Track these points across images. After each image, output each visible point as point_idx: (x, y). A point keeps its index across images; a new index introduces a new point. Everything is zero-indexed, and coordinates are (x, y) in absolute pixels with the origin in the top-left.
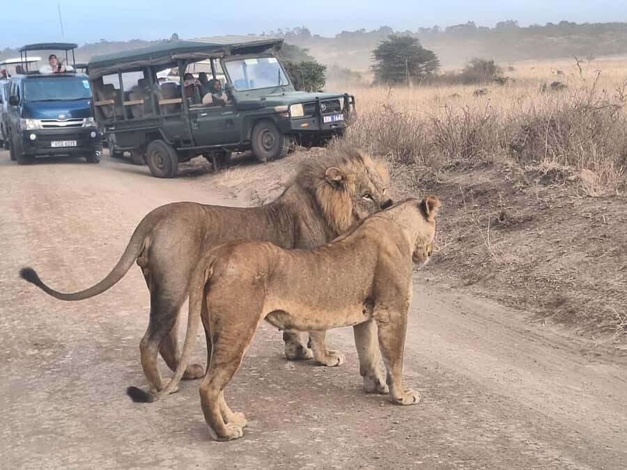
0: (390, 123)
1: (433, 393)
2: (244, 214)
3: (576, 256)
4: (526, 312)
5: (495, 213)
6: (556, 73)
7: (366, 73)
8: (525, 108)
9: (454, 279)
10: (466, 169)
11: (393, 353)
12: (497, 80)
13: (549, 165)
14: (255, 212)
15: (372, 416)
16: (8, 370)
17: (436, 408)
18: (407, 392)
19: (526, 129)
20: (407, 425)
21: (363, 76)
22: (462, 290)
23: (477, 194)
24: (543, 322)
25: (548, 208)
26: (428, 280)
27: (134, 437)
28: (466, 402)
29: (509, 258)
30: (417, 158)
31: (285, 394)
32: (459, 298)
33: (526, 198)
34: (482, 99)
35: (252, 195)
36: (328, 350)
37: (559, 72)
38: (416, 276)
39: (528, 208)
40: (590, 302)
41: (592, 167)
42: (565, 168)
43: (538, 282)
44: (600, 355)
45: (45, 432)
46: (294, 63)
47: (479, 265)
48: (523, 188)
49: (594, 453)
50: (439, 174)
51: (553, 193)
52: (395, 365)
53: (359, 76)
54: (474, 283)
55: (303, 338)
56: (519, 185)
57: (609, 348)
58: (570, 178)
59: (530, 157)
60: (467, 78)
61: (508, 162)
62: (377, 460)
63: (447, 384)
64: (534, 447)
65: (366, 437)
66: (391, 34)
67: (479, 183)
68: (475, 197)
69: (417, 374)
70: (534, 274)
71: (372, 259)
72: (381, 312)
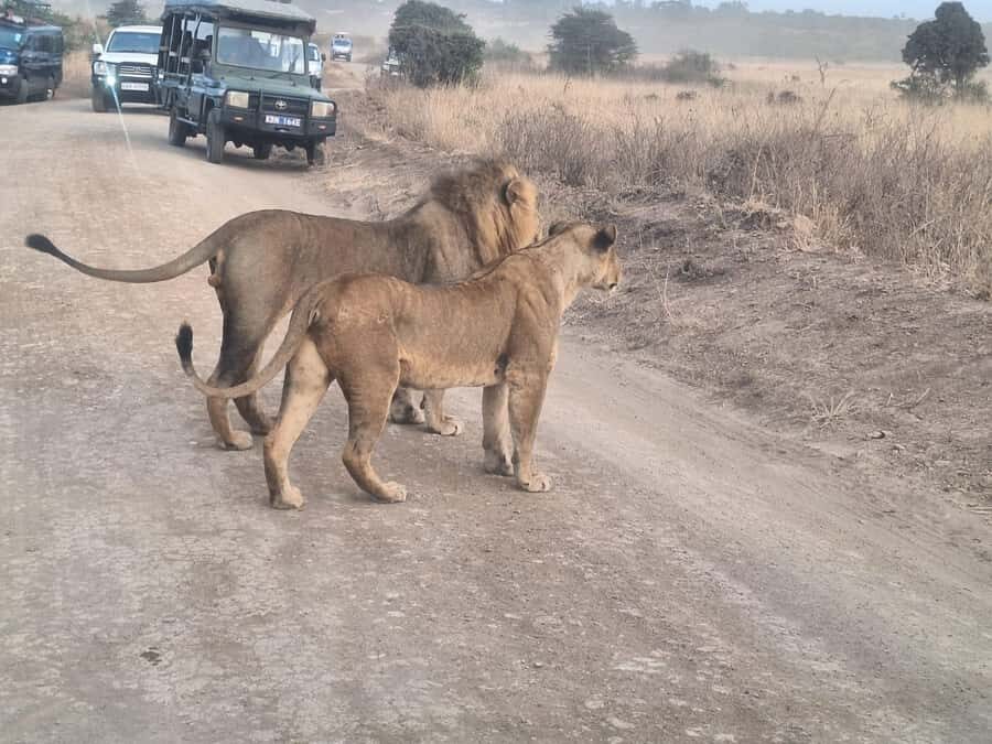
0: (559, 128)
1: (569, 481)
3: (774, 326)
4: (701, 390)
5: (679, 260)
6: (789, 79)
7: (540, 55)
8: (737, 126)
9: (618, 340)
10: (649, 200)
11: (525, 425)
12: (710, 81)
13: (754, 204)
15: (488, 501)
16: (40, 401)
17: (569, 499)
18: (535, 475)
19: (735, 156)
20: (531, 515)
21: (534, 57)
22: (626, 355)
23: (659, 234)
24: (720, 404)
25: (746, 260)
26: (583, 339)
27: (192, 499)
28: (608, 495)
29: (688, 320)
30: (589, 179)
31: (384, 464)
32: (620, 365)
33: (721, 244)
34: (685, 106)
35: (371, 205)
36: (444, 414)
37: (794, 78)
38: (568, 332)
39: (722, 258)
40: (782, 386)
41: (809, 214)
42: (776, 210)
43: (721, 354)
44: (784, 452)
45: (82, 482)
46: (444, 34)
47: (651, 325)
48: (718, 232)
49: (756, 569)
50: (614, 203)
51: (756, 242)
52: (525, 440)
53: (529, 57)
54: (641, 348)
55: (414, 398)
56: (713, 227)
57: (798, 445)
58: (779, 224)
59: (734, 190)
60: (672, 75)
61: (704, 195)
62: (488, 554)
63: (587, 471)
64: (683, 556)
65: (477, 525)
66: (577, 5)
67: (665, 219)
68: (656, 238)
69: (552, 455)
70: (719, 343)
71: (510, 307)
72: (516, 373)
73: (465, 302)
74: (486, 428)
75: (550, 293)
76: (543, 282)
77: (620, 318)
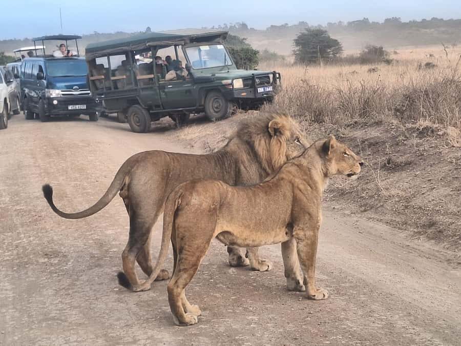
0: (306, 92)
1: (338, 291)
2: (199, 159)
3: (443, 191)
4: (407, 231)
5: (384, 158)
7: (289, 56)
8: (406, 82)
9: (354, 207)
10: (362, 127)
11: (308, 262)
12: (384, 61)
13: (423, 123)
14: (207, 157)
15: (292, 308)
16: (26, 273)
17: (340, 302)
19: (407, 97)
20: (319, 314)
21: (286, 58)
22: (360, 215)
23: (370, 145)
24: (419, 239)
25: (423, 155)
26: (334, 208)
27: (118, 323)
28: (363, 298)
29: (393, 192)
30: (326, 118)
31: (229, 292)
32: (357, 221)
33: (406, 147)
34: (374, 75)
35: (205, 145)
36: (260, 259)
37: (430, 55)
38: (325, 205)
39: (408, 155)
40: (454, 225)
41: (455, 125)
42: (436, 125)
43: (415, 210)
45: (53, 319)
46: (235, 49)
47: (372, 197)
48: (404, 140)
49: (457, 336)
50: (342, 130)
51: (427, 144)
52: (310, 270)
53: (283, 58)
54: (368, 210)
55: (242, 252)
56: (401, 138)
58: (439, 133)
59: (410, 117)
60: (363, 60)
61: (393, 121)
62: (297, 341)
63: (348, 285)
64: (412, 331)
65: (288, 323)
66: (307, 27)
67: (372, 136)
68: (369, 147)
69: (326, 277)
70: (413, 203)
71: (289, 195)
72: (298, 232)
73: (261, 195)
74: (286, 265)
75: (311, 182)
76: (306, 177)
77: (354, 194)
